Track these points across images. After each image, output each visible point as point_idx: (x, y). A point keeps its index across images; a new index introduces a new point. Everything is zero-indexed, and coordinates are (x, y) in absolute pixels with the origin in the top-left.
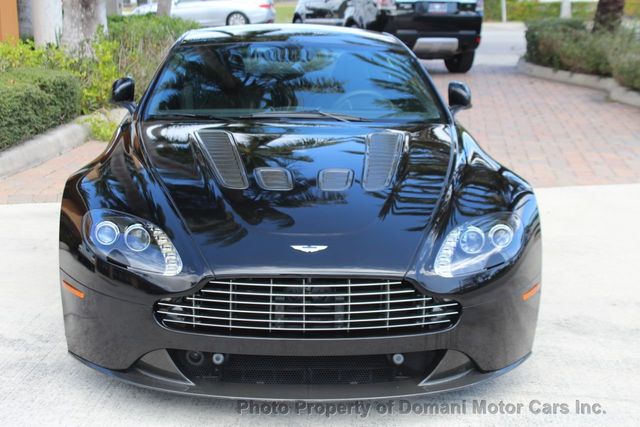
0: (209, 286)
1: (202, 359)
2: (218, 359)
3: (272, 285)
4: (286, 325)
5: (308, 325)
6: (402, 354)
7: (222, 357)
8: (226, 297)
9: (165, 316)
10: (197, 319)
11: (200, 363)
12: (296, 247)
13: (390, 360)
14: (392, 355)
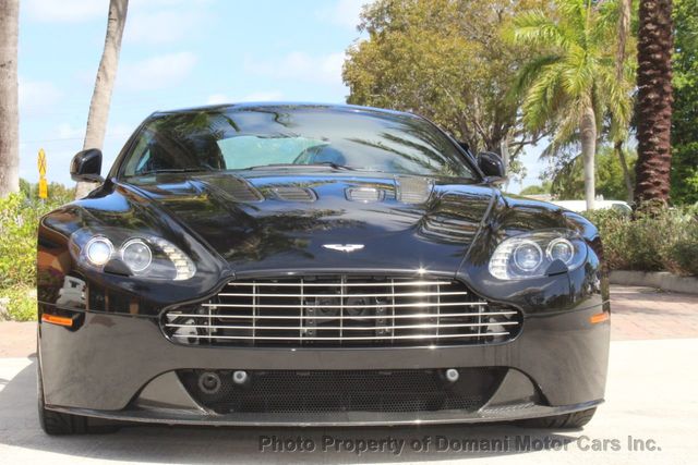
0: (227, 289)
1: (219, 385)
2: (239, 376)
3: (302, 285)
4: (319, 333)
5: (346, 333)
6: (456, 369)
7: (244, 374)
8: (249, 301)
9: (175, 330)
10: (214, 330)
11: (216, 390)
13: (442, 376)
14: (445, 370)
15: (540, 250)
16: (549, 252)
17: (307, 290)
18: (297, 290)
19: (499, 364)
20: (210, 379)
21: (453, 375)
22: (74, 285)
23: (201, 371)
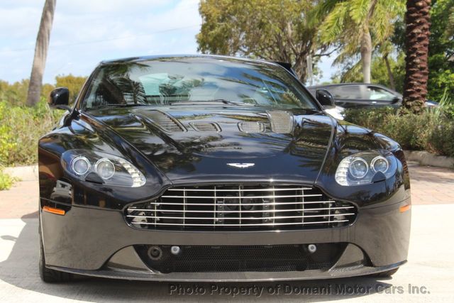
0: (167, 193)
1: (161, 255)
2: (175, 250)
3: (215, 190)
4: (226, 222)
5: (243, 222)
6: (315, 244)
7: (178, 248)
8: (181, 200)
9: (133, 219)
10: (158, 220)
11: (159, 258)
12: (231, 164)
13: (305, 249)
14: (307, 245)
15: (366, 163)
16: (372, 165)
17: (219, 194)
18: (212, 194)
19: (342, 241)
20: (155, 250)
22: (63, 186)
23: (150, 246)
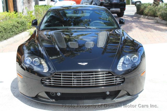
0: (56, 74)
2: (59, 94)
4: (77, 85)
5: (83, 85)
6: (109, 92)
7: (60, 93)
8: (60, 77)
9: (44, 83)
10: (53, 84)
11: (54, 95)
12: (79, 63)
14: (106, 92)
15: (130, 58)
16: (132, 59)
17: (74, 75)
18: (72, 75)
19: (119, 90)
21: (108, 93)
